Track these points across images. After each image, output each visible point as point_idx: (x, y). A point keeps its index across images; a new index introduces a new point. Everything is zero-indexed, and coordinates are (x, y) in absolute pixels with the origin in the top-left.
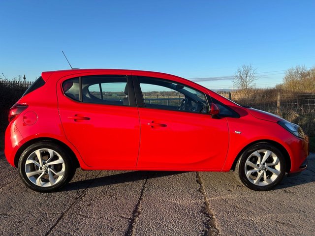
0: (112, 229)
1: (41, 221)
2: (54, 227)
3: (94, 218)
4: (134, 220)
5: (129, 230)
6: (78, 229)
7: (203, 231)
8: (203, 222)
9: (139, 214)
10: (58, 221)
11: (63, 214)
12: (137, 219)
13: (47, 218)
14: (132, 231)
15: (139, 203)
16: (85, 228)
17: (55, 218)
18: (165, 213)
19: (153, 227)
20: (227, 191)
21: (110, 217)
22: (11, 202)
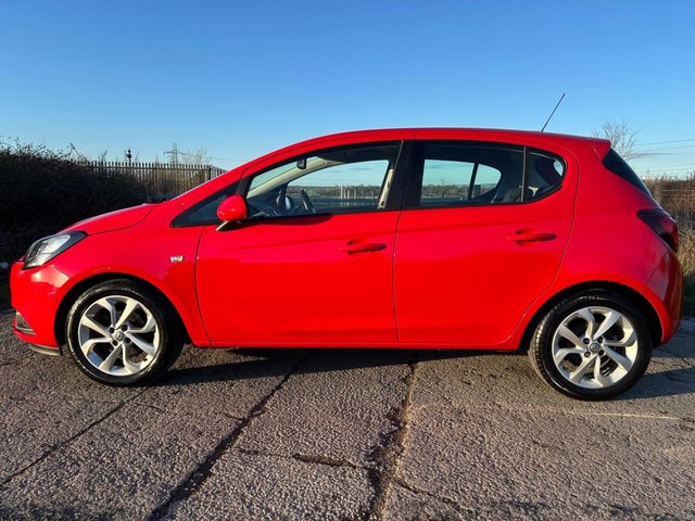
0: (200, 433)
1: (79, 412)
2: (97, 423)
3: (175, 415)
4: (248, 421)
5: (230, 437)
6: (139, 429)
7: (372, 448)
8: (380, 434)
9: (263, 412)
10: (108, 415)
11: (122, 404)
12: (253, 422)
13: (91, 409)
14: (236, 438)
15: (272, 394)
16: (153, 428)
17: (105, 409)
18: (314, 413)
19: (278, 435)
20: (460, 384)
21: (207, 414)
22: (39, 381)
